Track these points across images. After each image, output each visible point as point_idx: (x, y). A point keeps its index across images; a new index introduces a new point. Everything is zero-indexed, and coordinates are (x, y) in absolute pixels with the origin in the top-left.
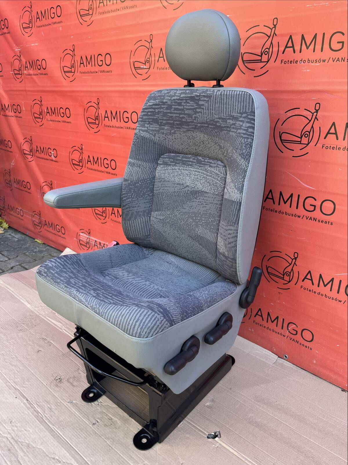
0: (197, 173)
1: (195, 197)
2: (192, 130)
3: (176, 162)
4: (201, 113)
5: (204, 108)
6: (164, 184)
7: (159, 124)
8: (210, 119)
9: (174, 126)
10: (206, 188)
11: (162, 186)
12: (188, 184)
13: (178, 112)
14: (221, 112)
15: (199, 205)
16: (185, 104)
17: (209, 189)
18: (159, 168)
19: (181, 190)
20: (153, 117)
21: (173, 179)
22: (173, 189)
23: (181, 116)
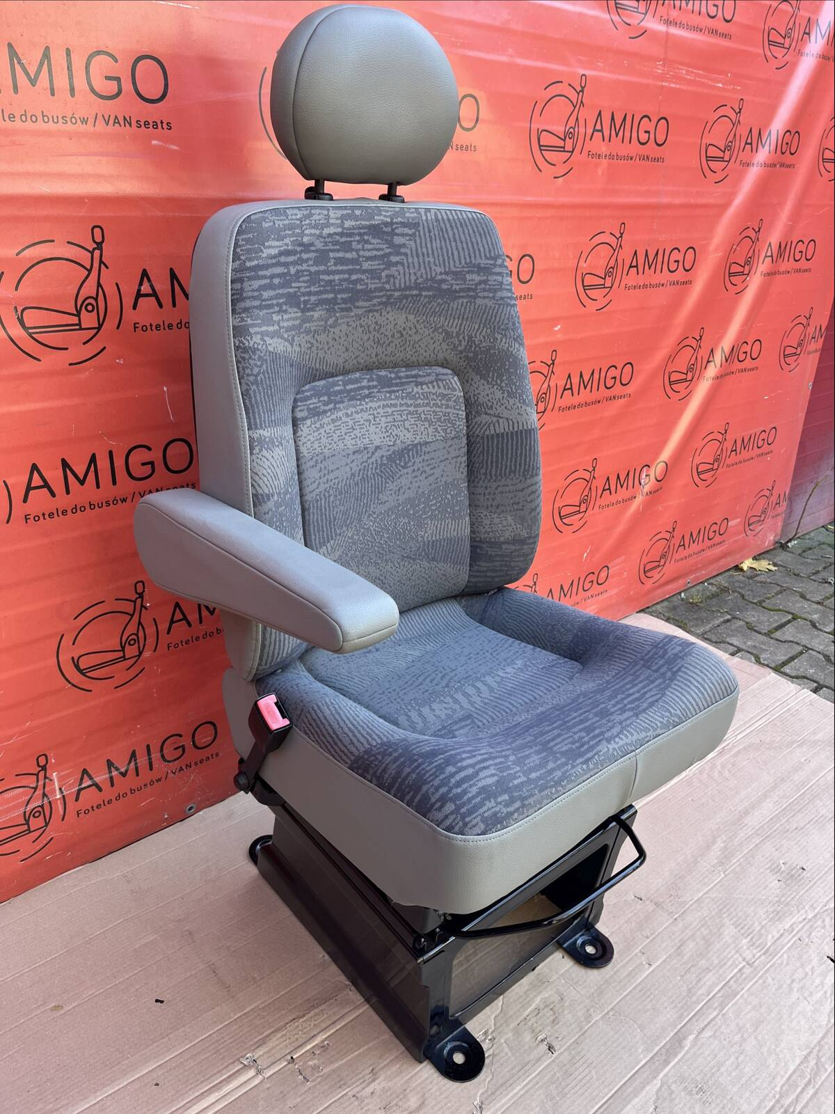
0: (390, 410)
1: (402, 464)
2: (379, 308)
3: (335, 400)
4: (403, 264)
5: (409, 252)
6: (325, 468)
7: (302, 306)
8: (424, 277)
9: (336, 307)
10: (425, 433)
11: (322, 474)
12: (378, 442)
13: (345, 268)
14: (449, 258)
15: (416, 477)
16: (360, 246)
17: (430, 434)
18: (304, 430)
19: (367, 465)
20: (285, 291)
21: (341, 446)
22: (348, 469)
23: (354, 277)
